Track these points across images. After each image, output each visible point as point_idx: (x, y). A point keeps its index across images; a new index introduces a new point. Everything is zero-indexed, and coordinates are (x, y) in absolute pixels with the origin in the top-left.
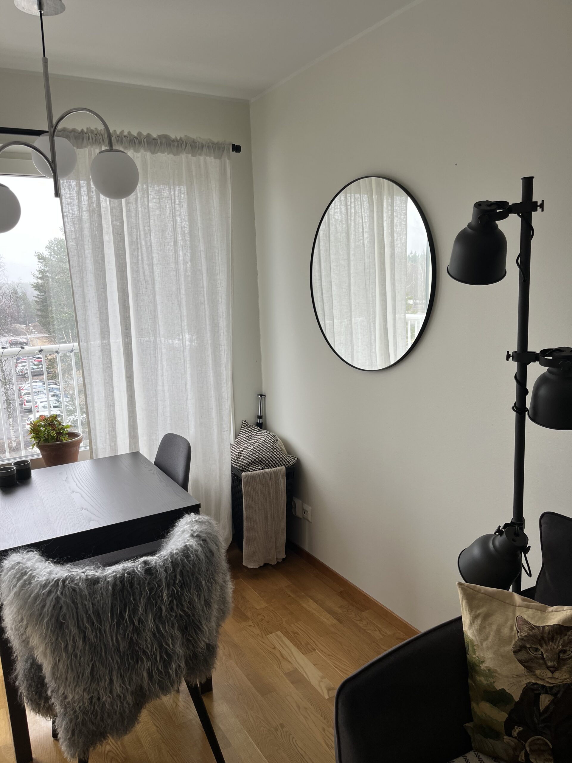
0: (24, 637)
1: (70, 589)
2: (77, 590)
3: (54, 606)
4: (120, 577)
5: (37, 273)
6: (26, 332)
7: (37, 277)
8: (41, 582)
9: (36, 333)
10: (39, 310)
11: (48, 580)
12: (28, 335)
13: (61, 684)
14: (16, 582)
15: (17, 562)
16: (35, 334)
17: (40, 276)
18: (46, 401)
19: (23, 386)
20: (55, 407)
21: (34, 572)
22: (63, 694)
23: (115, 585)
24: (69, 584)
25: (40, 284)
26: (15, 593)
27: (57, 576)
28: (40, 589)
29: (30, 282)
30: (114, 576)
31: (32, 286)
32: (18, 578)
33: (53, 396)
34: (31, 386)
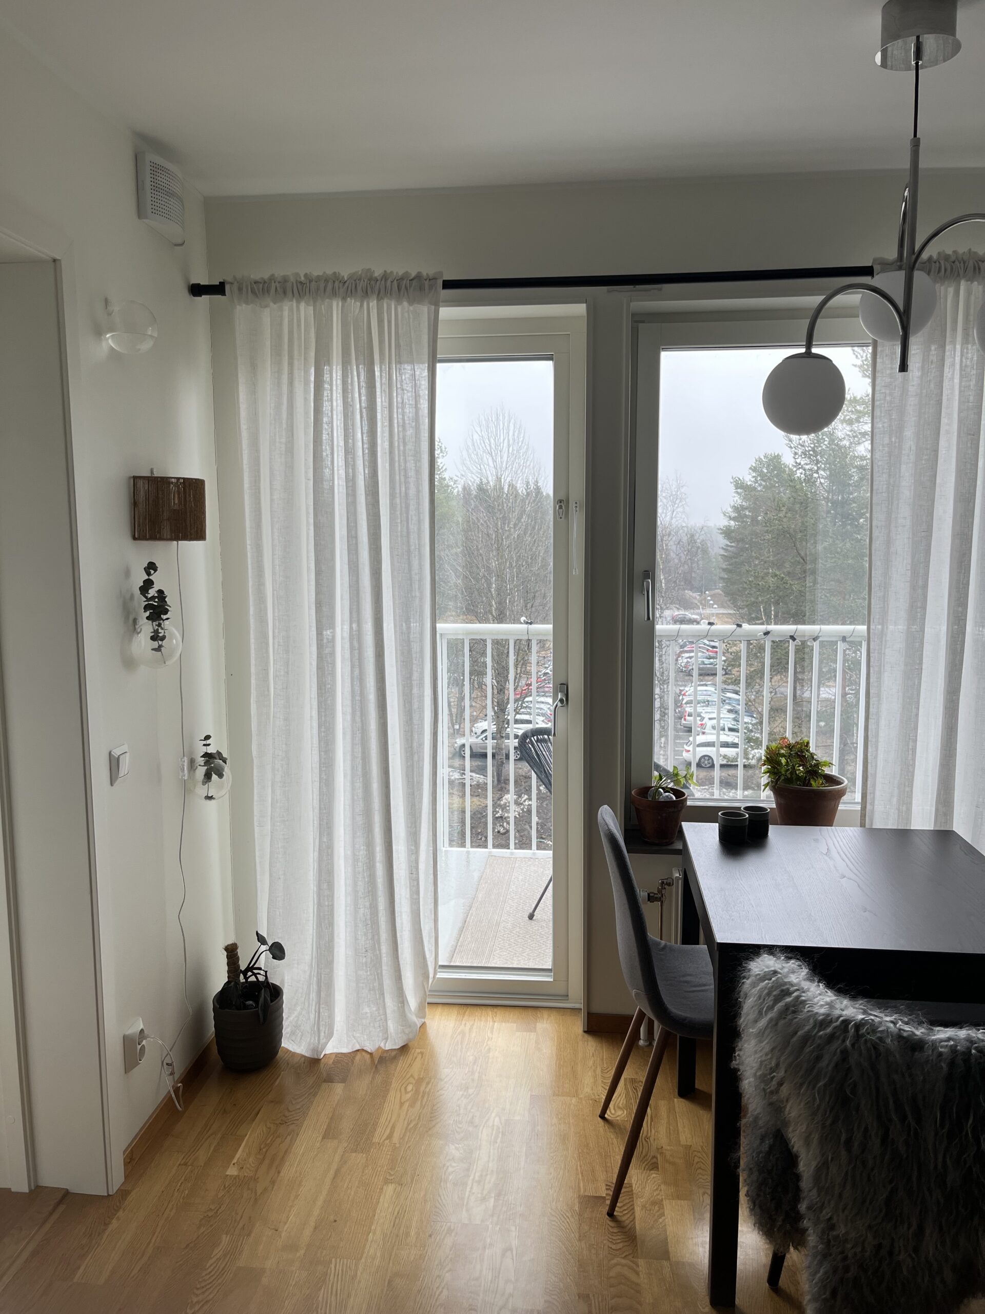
0: (775, 1098)
1: (869, 1045)
2: (882, 1049)
3: (837, 1065)
4: (963, 1053)
5: (730, 510)
6: (699, 604)
7: (730, 517)
8: (817, 1016)
9: (715, 606)
10: (724, 570)
11: (828, 1015)
12: (703, 608)
13: (829, 1202)
14: (771, 1003)
15: (773, 969)
16: (712, 608)
17: (733, 515)
18: (714, 718)
19: (687, 689)
20: (731, 730)
21: (803, 994)
22: (830, 1219)
23: (952, 1064)
24: (868, 1033)
25: (732, 528)
26: (771, 1020)
27: (844, 1013)
28: (814, 1027)
29: (715, 525)
30: (951, 1046)
31: (720, 531)
32: (774, 996)
33: (730, 711)
34: (696, 691)
